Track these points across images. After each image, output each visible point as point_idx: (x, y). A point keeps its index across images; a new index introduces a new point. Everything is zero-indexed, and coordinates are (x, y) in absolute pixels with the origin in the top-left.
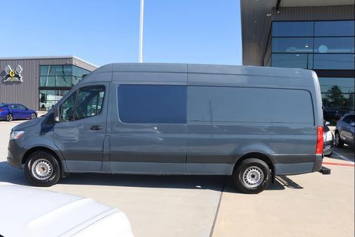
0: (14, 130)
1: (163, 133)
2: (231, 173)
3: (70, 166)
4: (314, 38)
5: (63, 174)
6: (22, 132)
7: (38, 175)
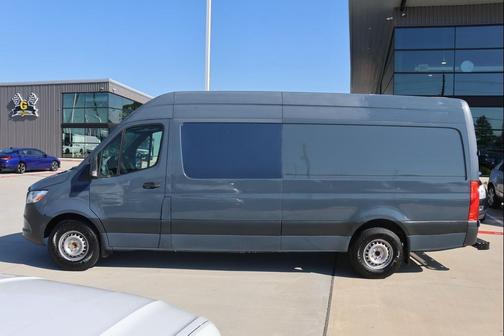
0: (33, 190)
1: (245, 192)
2: (346, 250)
3: (113, 241)
4: (455, 51)
5: (103, 252)
6: (43, 193)
7: (67, 255)
